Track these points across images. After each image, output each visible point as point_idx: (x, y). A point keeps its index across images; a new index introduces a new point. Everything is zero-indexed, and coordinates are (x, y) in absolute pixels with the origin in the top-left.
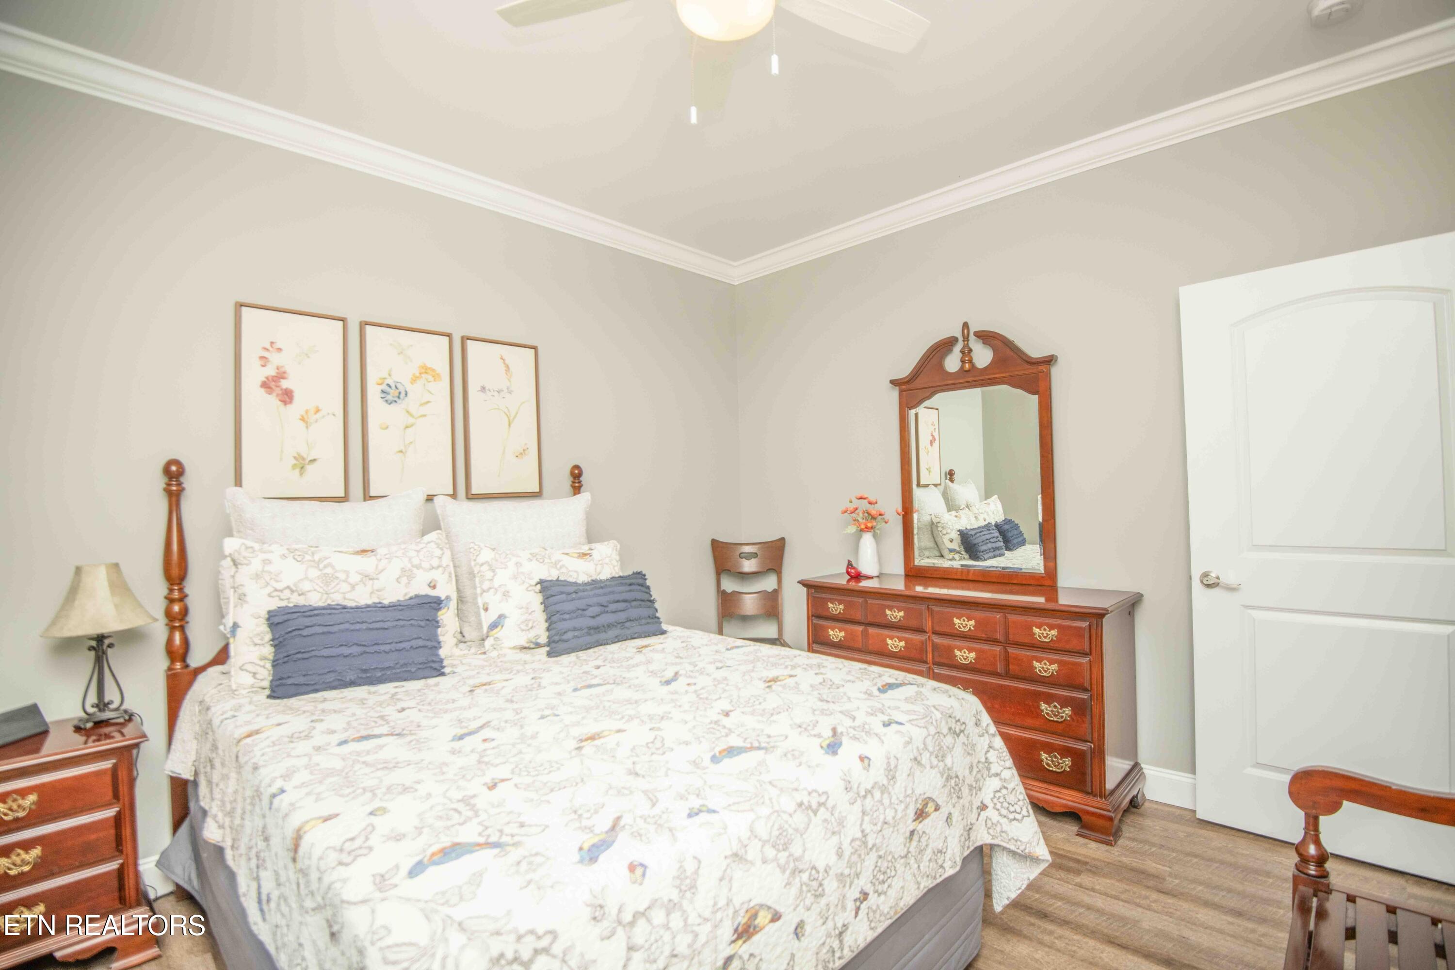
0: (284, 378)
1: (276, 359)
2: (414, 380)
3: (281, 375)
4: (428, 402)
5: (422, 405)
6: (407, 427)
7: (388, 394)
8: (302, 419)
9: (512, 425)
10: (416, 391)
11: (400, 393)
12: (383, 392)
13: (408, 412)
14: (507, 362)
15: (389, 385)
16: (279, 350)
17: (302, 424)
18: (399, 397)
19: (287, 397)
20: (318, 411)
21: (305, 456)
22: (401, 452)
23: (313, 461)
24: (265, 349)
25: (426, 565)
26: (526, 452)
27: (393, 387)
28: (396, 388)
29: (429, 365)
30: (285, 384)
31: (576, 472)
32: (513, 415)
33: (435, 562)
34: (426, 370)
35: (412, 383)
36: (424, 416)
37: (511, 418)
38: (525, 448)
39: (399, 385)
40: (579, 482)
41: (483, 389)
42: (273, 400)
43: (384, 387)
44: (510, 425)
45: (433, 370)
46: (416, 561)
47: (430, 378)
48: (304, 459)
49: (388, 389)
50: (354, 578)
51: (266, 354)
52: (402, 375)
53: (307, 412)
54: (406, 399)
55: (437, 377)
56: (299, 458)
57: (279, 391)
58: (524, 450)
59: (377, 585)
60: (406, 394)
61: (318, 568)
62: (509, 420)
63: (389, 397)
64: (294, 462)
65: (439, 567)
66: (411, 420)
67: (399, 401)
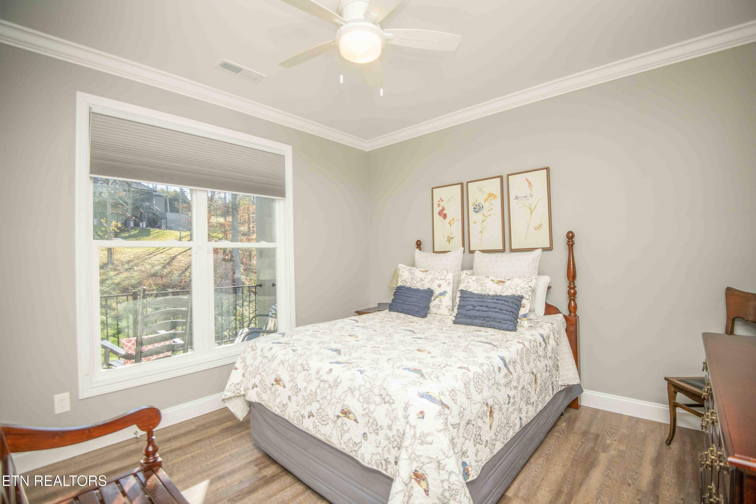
0: (444, 210)
1: (442, 204)
2: (485, 201)
3: (443, 209)
4: (492, 209)
5: (489, 211)
6: (483, 221)
7: (476, 209)
8: (449, 223)
9: (533, 213)
10: (486, 205)
11: (480, 207)
12: (474, 208)
13: (483, 215)
14: (529, 181)
15: (476, 205)
16: (443, 200)
17: (449, 225)
18: (480, 209)
19: (445, 216)
20: (454, 219)
21: (450, 236)
22: (481, 232)
23: (452, 238)
24: (439, 201)
25: (439, 278)
26: (541, 226)
27: (478, 205)
28: (479, 205)
29: (491, 193)
30: (444, 212)
31: (570, 235)
32: (533, 209)
33: (443, 277)
34: (490, 195)
35: (485, 202)
36: (490, 215)
37: (532, 210)
38: (541, 224)
39: (480, 204)
40: (572, 241)
41: (517, 198)
42: (441, 218)
43: (475, 206)
44: (531, 213)
45: (494, 194)
46: (436, 276)
47: (492, 198)
48: (450, 237)
49: (476, 207)
50: (419, 280)
51: (439, 203)
52: (481, 200)
53: (450, 220)
54: (483, 209)
55: (495, 197)
56: (448, 237)
57: (443, 215)
58: (540, 225)
59: (423, 283)
60: (483, 208)
61: (411, 275)
62: (531, 211)
63: (476, 210)
64: (447, 239)
65: (444, 279)
66: (485, 218)
67: (480, 211)
